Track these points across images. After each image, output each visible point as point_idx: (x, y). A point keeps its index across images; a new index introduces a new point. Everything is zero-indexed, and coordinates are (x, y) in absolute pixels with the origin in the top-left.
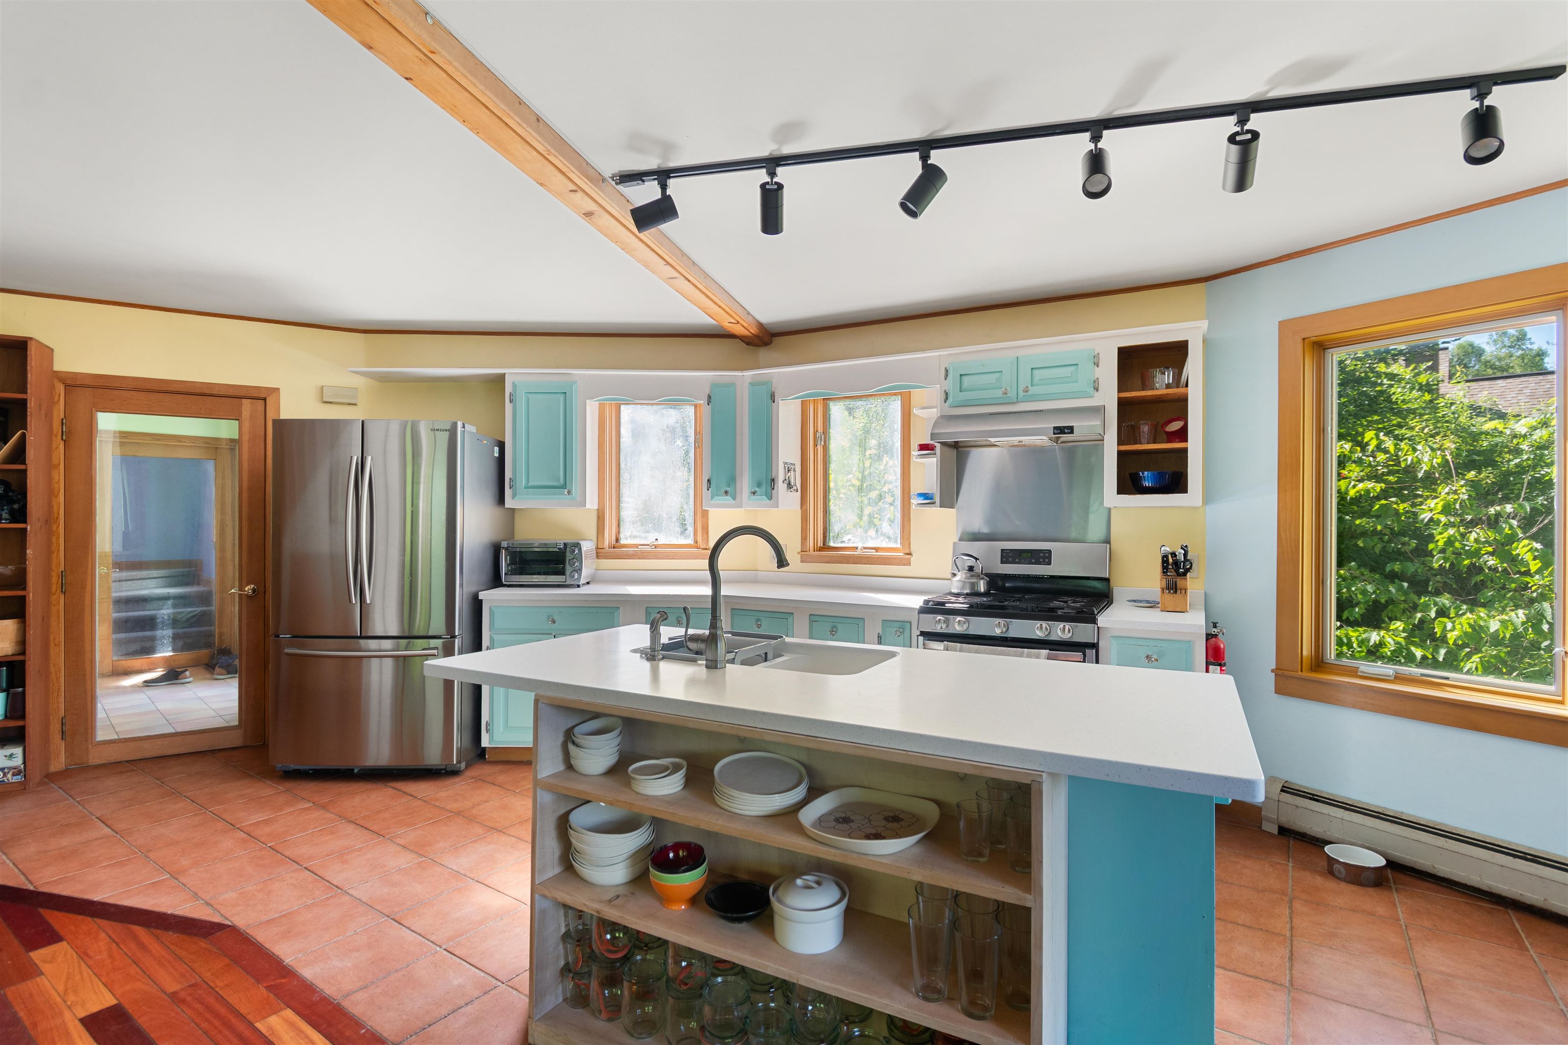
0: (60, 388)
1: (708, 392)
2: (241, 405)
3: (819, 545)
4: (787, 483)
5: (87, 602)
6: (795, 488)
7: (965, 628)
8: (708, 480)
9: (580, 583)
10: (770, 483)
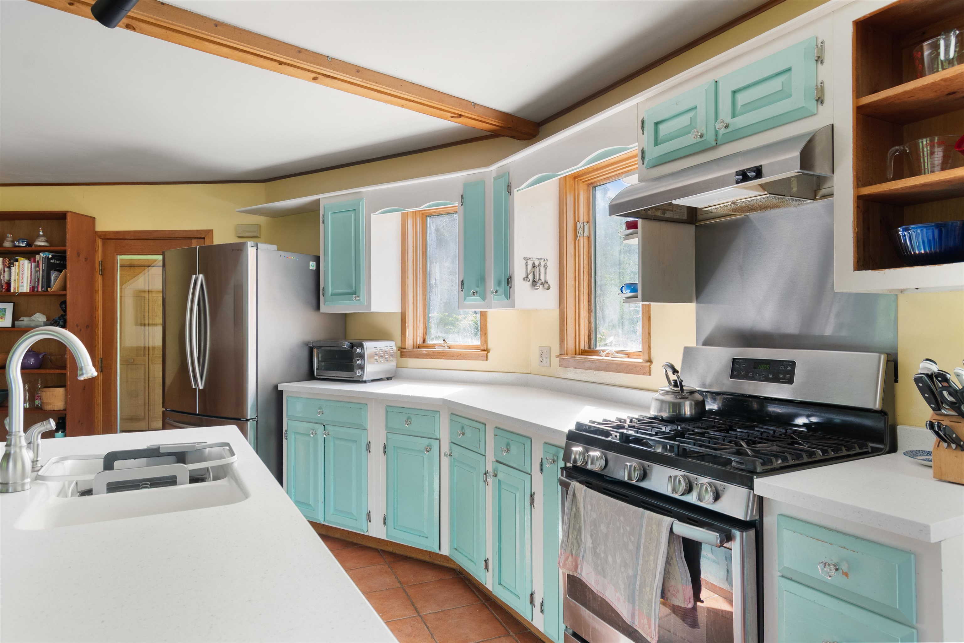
0: (99, 242)
1: (461, 193)
2: (191, 242)
3: (582, 348)
4: (531, 280)
5: (113, 379)
6: (546, 286)
7: (601, 466)
8: (462, 281)
9: (364, 379)
10: (508, 281)
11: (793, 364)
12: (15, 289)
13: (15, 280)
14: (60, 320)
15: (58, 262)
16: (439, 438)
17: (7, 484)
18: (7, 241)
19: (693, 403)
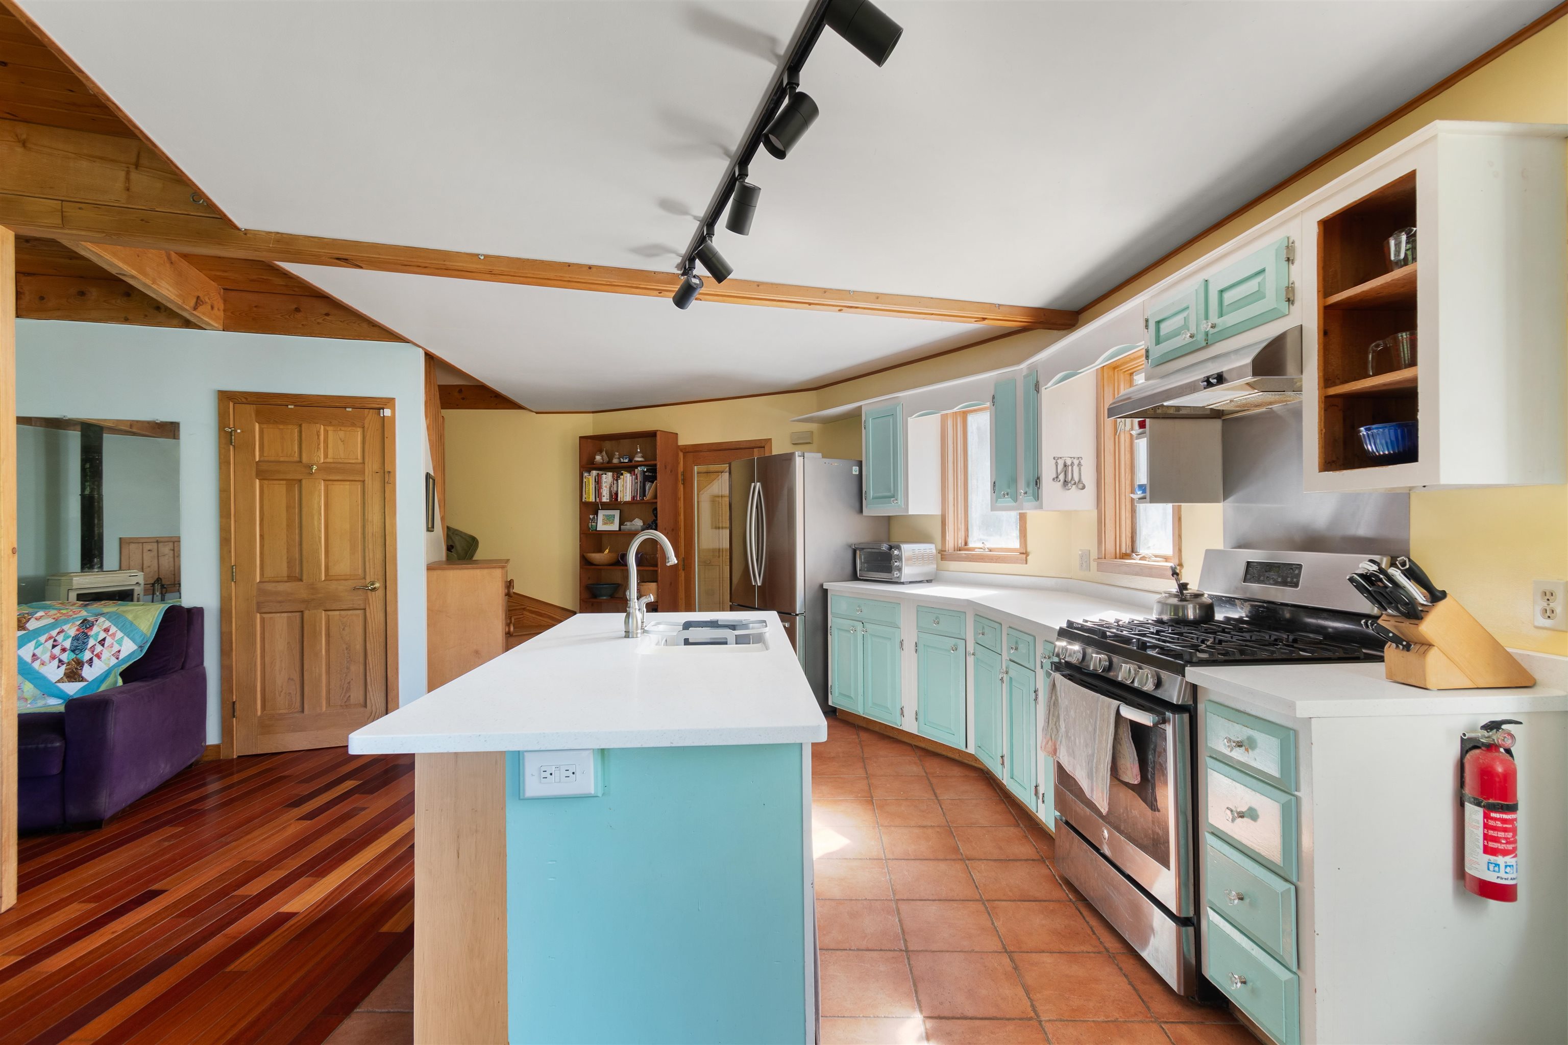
0: (681, 455)
1: (992, 393)
2: (754, 451)
3: (1123, 551)
4: (1062, 480)
5: (692, 576)
6: (1080, 486)
7: (1078, 659)
8: (994, 483)
9: (902, 581)
10: (1036, 482)
11: (1300, 567)
12: (621, 498)
13: (621, 491)
14: (653, 524)
15: (651, 474)
16: (964, 638)
17: (629, 632)
18: (615, 458)
19: (1197, 606)
